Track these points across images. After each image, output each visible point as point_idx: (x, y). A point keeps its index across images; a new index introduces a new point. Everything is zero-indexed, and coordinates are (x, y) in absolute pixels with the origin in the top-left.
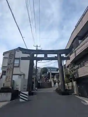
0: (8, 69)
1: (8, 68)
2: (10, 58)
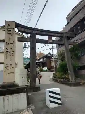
2: (9, 34)
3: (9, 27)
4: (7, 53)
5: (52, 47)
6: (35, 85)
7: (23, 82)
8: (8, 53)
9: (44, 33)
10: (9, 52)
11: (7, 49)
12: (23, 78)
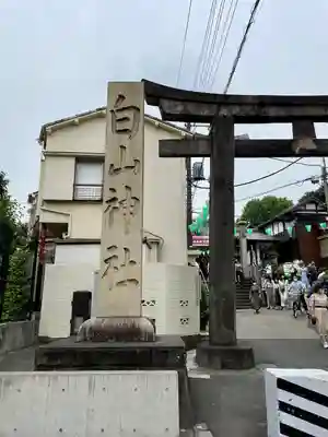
0: (114, 199)
1: (113, 195)
2: (119, 131)
3: (121, 107)
4: (113, 205)
5: (324, 169)
6: (233, 341)
7: (184, 321)
8: (117, 205)
9: (272, 112)
10: (120, 203)
11: (113, 190)
12: (184, 303)
